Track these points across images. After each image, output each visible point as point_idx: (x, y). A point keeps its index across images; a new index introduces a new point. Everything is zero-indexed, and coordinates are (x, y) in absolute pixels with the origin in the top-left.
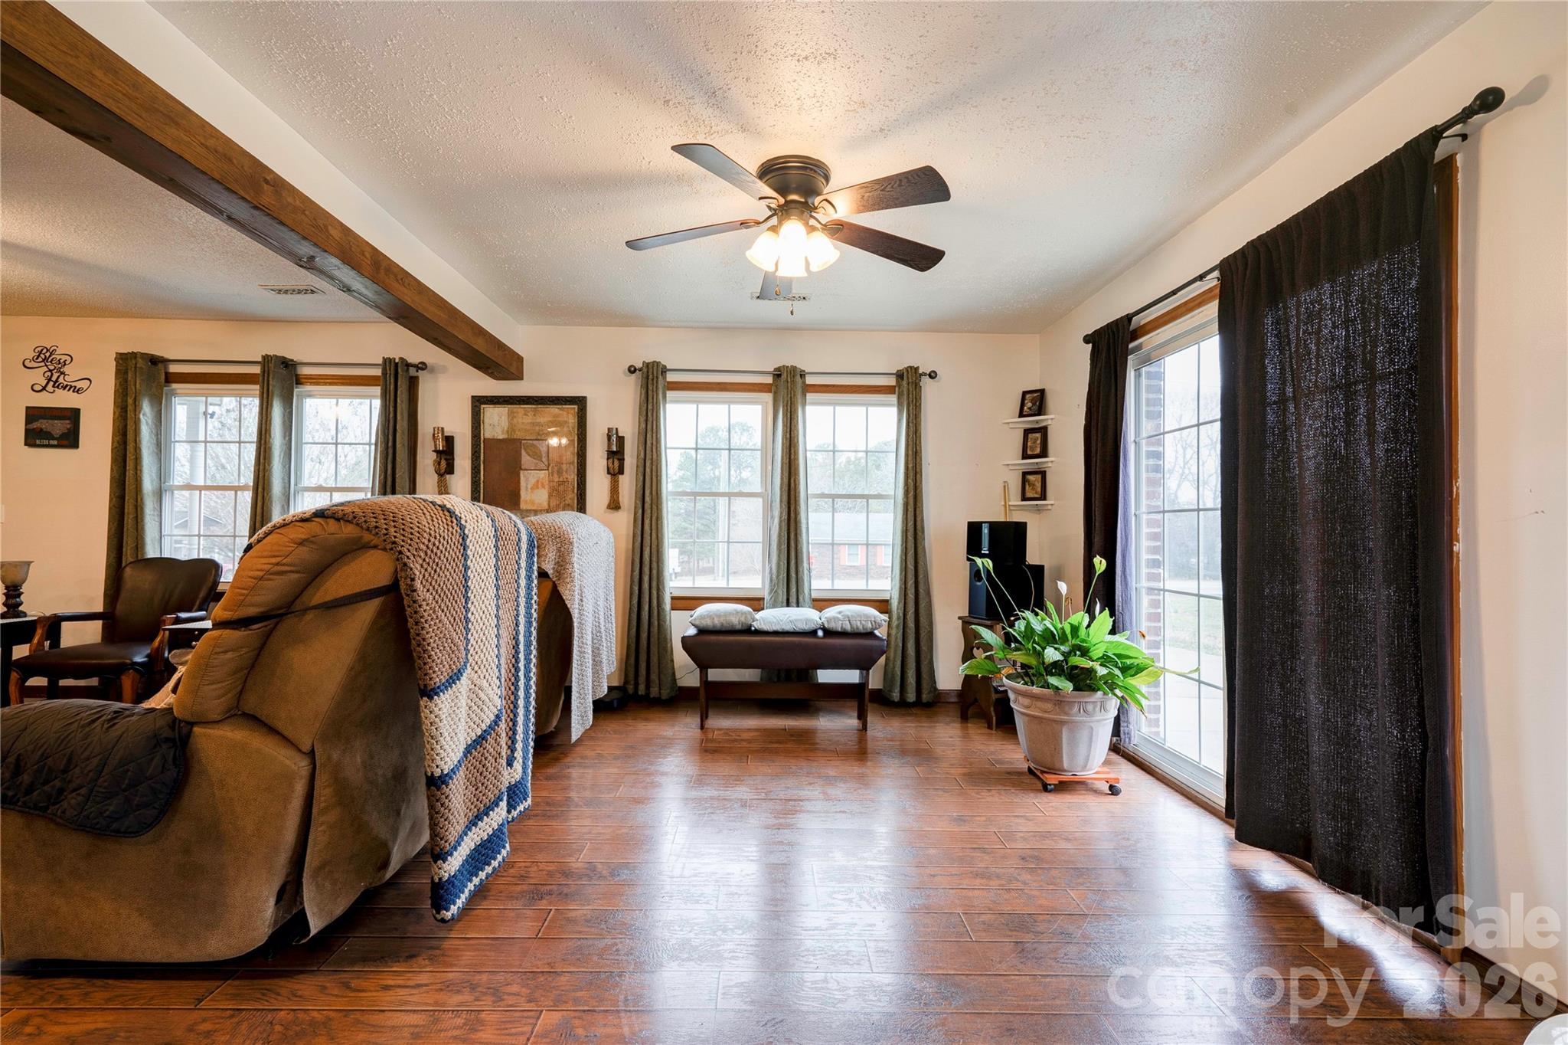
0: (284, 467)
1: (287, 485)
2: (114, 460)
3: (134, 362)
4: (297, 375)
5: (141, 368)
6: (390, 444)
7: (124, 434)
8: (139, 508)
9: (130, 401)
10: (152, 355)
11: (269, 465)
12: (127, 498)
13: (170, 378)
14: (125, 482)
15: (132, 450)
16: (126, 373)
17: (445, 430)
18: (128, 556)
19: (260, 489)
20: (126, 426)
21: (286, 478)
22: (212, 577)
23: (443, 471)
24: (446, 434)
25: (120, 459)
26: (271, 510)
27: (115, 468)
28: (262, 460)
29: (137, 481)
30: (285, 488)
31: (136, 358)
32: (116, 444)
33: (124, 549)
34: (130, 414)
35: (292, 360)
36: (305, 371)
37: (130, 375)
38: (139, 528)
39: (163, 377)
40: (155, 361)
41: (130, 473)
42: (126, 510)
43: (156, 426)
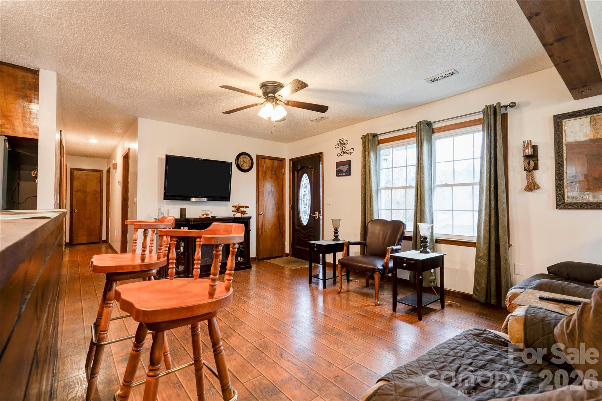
0: (429, 175)
1: (431, 185)
2: (362, 179)
3: (368, 137)
4: (433, 129)
5: (370, 139)
6: (492, 155)
7: (365, 168)
8: (371, 198)
9: (367, 154)
10: (373, 133)
11: (423, 175)
12: (367, 194)
13: (380, 142)
14: (366, 187)
15: (368, 174)
16: (365, 142)
17: (532, 142)
18: (368, 219)
19: (419, 187)
20: (366, 164)
21: (430, 181)
22: (402, 229)
23: (532, 168)
24: (533, 144)
25: (364, 178)
26: (425, 196)
27: (363, 182)
28: (419, 173)
29: (370, 186)
30: (430, 186)
31: (368, 136)
32: (363, 172)
33: (367, 215)
34: (367, 159)
35: (431, 122)
36: (435, 126)
37: (366, 143)
38: (372, 206)
39: (377, 142)
40: (374, 136)
41: (368, 183)
42: (367, 199)
43: (375, 163)
